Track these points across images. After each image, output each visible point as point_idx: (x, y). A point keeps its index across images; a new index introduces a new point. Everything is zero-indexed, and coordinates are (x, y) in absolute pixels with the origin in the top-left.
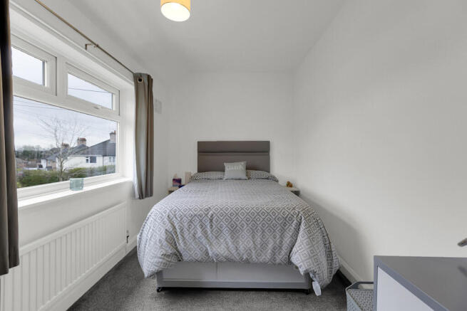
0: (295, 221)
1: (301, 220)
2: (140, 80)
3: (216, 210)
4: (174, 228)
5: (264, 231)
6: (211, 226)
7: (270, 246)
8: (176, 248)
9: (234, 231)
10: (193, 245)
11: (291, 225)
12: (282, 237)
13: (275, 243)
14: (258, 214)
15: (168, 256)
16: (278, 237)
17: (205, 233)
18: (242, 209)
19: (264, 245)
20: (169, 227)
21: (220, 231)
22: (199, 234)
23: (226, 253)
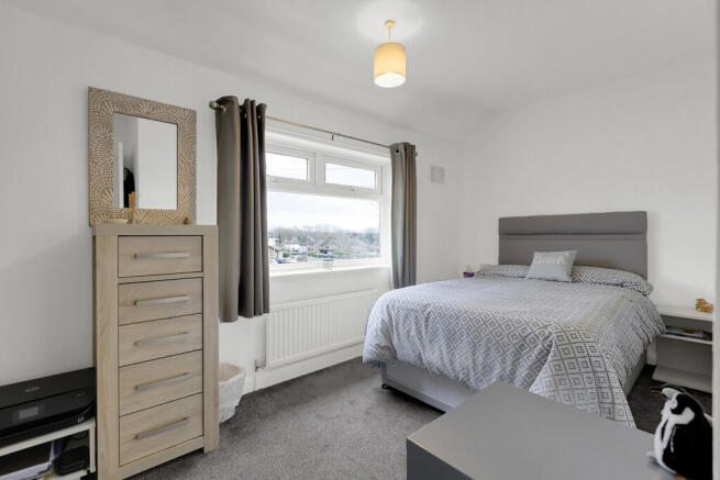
0: (540, 346)
1: (550, 346)
2: (397, 151)
3: (435, 308)
4: (391, 319)
5: (489, 349)
6: (427, 327)
7: (496, 372)
8: (392, 343)
9: (451, 338)
10: (406, 344)
11: (532, 349)
12: (515, 363)
13: (503, 369)
14: (485, 323)
15: (382, 348)
16: (509, 362)
17: (419, 332)
18: (466, 312)
19: (487, 369)
20: (386, 317)
21: (435, 333)
22: (413, 333)
23: (439, 364)
